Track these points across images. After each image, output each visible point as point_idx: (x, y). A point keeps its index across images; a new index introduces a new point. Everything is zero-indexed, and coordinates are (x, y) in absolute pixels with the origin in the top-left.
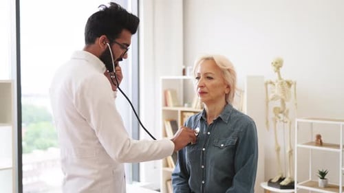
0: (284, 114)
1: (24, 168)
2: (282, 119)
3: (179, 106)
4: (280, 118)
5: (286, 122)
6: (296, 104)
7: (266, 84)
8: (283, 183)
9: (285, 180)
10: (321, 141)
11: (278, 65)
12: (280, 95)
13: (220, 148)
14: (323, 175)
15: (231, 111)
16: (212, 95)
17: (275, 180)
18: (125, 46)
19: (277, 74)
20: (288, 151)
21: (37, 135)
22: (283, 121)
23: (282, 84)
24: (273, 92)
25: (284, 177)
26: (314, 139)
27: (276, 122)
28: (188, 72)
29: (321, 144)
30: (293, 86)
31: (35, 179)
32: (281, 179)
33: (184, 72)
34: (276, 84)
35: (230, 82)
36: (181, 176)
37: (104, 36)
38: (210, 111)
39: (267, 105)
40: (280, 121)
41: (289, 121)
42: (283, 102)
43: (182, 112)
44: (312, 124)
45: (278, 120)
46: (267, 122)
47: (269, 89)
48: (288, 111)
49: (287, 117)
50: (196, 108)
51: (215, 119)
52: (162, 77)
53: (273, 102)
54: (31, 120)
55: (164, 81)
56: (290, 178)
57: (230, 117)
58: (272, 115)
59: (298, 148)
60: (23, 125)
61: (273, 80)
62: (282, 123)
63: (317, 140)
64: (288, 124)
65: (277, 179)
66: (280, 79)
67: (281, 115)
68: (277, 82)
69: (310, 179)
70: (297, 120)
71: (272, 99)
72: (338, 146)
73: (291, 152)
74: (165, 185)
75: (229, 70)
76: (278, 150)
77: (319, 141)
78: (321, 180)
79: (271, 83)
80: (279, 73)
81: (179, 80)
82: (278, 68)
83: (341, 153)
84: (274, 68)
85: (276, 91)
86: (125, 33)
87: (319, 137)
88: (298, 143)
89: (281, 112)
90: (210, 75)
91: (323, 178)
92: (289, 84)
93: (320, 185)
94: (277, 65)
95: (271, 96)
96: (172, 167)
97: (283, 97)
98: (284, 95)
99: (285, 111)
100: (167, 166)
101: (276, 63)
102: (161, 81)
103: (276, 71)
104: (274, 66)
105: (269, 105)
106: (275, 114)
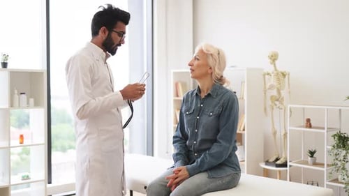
0: (280, 102)
2: (278, 106)
4: (276, 105)
6: (290, 92)
7: (264, 75)
8: (278, 162)
9: (281, 160)
10: (310, 124)
11: (274, 58)
12: (275, 84)
13: (210, 116)
14: (312, 154)
17: (272, 160)
18: (122, 34)
19: (273, 66)
20: (282, 134)
22: (279, 108)
23: (277, 74)
24: (269, 82)
26: (304, 122)
27: (273, 109)
29: (310, 126)
30: (287, 76)
32: (277, 160)
34: (272, 75)
36: (181, 138)
37: (104, 27)
39: (265, 94)
41: (283, 108)
42: (279, 91)
44: (304, 109)
45: (275, 107)
46: (265, 109)
48: (283, 99)
49: (282, 104)
51: (206, 94)
52: (173, 71)
53: (270, 91)
55: (175, 73)
56: (284, 158)
58: (269, 102)
59: (290, 130)
61: (270, 72)
63: (307, 123)
64: (283, 110)
65: (274, 159)
66: (276, 70)
67: (277, 103)
68: (273, 73)
69: (303, 159)
70: (289, 106)
71: (269, 89)
72: (324, 128)
73: (285, 135)
75: (212, 55)
76: (275, 133)
77: (309, 124)
78: (310, 158)
79: (268, 74)
80: (275, 65)
82: (274, 60)
83: (326, 134)
84: (270, 61)
85: (272, 81)
86: (120, 24)
87: (308, 120)
88: (290, 126)
89: (277, 100)
90: (197, 57)
91: (312, 156)
92: (284, 75)
93: (309, 162)
94: (273, 58)
97: (279, 86)
98: (279, 84)
99: (281, 99)
101: (272, 56)
102: (172, 74)
103: (271, 64)
104: (271, 59)
105: (267, 93)
106: (272, 102)
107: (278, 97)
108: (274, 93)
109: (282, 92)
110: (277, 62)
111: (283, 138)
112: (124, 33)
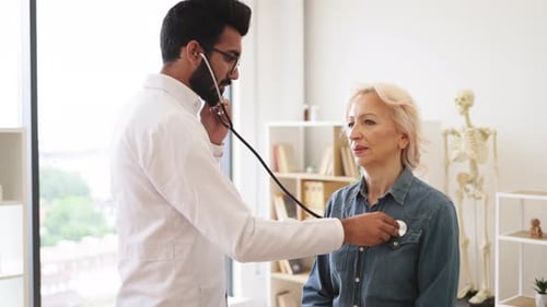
0: (476, 185)
1: (44, 271)
2: (471, 192)
3: (297, 171)
4: (467, 191)
5: (480, 198)
6: (496, 168)
7: (445, 134)
8: (474, 300)
9: (478, 295)
10: (540, 231)
11: (466, 103)
12: (470, 152)
14: (543, 286)
15: (410, 184)
16: (377, 152)
20: (482, 247)
21: (65, 218)
22: (474, 196)
23: (472, 134)
24: (456, 148)
25: (475, 289)
26: (528, 227)
27: (462, 197)
28: (312, 115)
29: (540, 235)
30: (491, 138)
31: (62, 288)
32: (471, 294)
33: (306, 116)
34: (463, 135)
35: (407, 128)
38: (374, 182)
39: (446, 170)
40: (469, 197)
41: (484, 197)
42: (473, 164)
43: (304, 181)
44: (522, 200)
45: (465, 195)
47: (449, 143)
48: (482, 180)
49: (480, 189)
50: (326, 174)
51: (382, 196)
52: (269, 125)
53: (456, 164)
54: (56, 194)
55: (271, 128)
56: (486, 292)
57: (408, 194)
59: (500, 241)
60: (42, 201)
61: (457, 129)
62: (472, 199)
63: (534, 229)
64: (483, 201)
65: (464, 294)
66: (469, 126)
67: (469, 186)
68: (464, 130)
69: (520, 294)
70: (498, 195)
71: (455, 160)
73: (487, 248)
74: (274, 302)
75: (403, 107)
76: (466, 244)
77: (536, 231)
78: (539, 296)
79: (454, 132)
80: (467, 116)
81: (297, 128)
82: (467, 107)
84: (458, 107)
85: (462, 146)
86: (229, 32)
87: (536, 223)
88: (500, 233)
89: (471, 182)
90: (370, 118)
91: (543, 292)
92: (485, 135)
93: (537, 304)
94: (464, 103)
95: (453, 154)
96: (287, 272)
97: (475, 157)
98: (476, 152)
99: (478, 180)
100: (278, 270)
101: (463, 99)
102: (267, 131)
103: (462, 113)
104: (460, 104)
105: (451, 169)
106: (461, 185)
107: (472, 176)
108: (465, 168)
109: (480, 166)
110: (471, 111)
111: (482, 253)
112: (238, 54)
